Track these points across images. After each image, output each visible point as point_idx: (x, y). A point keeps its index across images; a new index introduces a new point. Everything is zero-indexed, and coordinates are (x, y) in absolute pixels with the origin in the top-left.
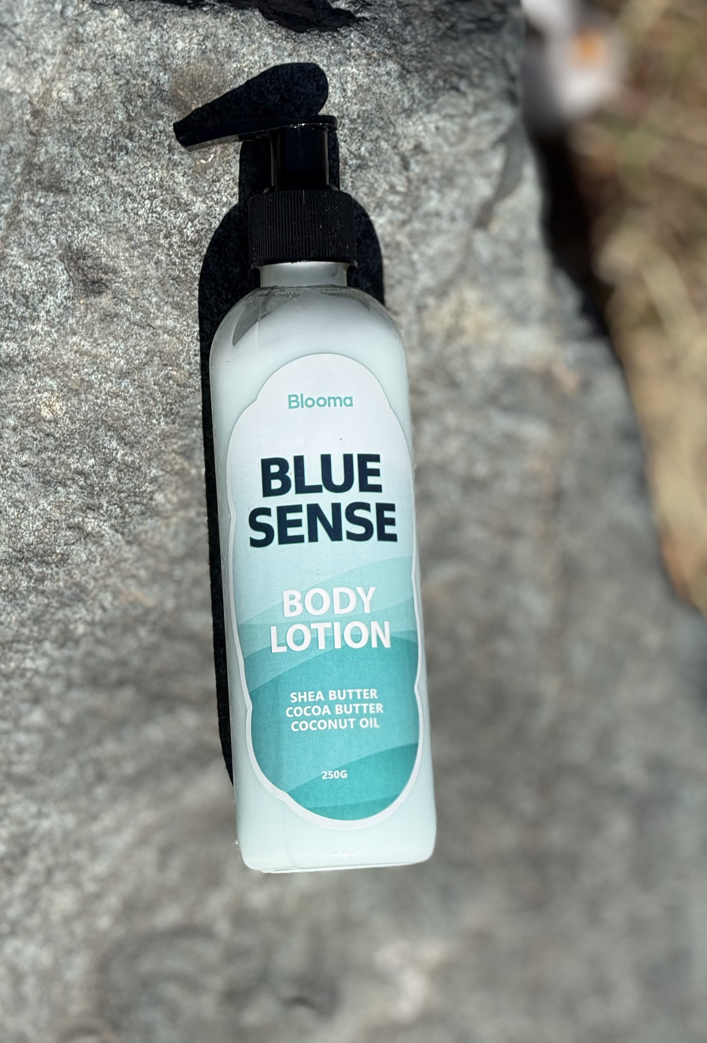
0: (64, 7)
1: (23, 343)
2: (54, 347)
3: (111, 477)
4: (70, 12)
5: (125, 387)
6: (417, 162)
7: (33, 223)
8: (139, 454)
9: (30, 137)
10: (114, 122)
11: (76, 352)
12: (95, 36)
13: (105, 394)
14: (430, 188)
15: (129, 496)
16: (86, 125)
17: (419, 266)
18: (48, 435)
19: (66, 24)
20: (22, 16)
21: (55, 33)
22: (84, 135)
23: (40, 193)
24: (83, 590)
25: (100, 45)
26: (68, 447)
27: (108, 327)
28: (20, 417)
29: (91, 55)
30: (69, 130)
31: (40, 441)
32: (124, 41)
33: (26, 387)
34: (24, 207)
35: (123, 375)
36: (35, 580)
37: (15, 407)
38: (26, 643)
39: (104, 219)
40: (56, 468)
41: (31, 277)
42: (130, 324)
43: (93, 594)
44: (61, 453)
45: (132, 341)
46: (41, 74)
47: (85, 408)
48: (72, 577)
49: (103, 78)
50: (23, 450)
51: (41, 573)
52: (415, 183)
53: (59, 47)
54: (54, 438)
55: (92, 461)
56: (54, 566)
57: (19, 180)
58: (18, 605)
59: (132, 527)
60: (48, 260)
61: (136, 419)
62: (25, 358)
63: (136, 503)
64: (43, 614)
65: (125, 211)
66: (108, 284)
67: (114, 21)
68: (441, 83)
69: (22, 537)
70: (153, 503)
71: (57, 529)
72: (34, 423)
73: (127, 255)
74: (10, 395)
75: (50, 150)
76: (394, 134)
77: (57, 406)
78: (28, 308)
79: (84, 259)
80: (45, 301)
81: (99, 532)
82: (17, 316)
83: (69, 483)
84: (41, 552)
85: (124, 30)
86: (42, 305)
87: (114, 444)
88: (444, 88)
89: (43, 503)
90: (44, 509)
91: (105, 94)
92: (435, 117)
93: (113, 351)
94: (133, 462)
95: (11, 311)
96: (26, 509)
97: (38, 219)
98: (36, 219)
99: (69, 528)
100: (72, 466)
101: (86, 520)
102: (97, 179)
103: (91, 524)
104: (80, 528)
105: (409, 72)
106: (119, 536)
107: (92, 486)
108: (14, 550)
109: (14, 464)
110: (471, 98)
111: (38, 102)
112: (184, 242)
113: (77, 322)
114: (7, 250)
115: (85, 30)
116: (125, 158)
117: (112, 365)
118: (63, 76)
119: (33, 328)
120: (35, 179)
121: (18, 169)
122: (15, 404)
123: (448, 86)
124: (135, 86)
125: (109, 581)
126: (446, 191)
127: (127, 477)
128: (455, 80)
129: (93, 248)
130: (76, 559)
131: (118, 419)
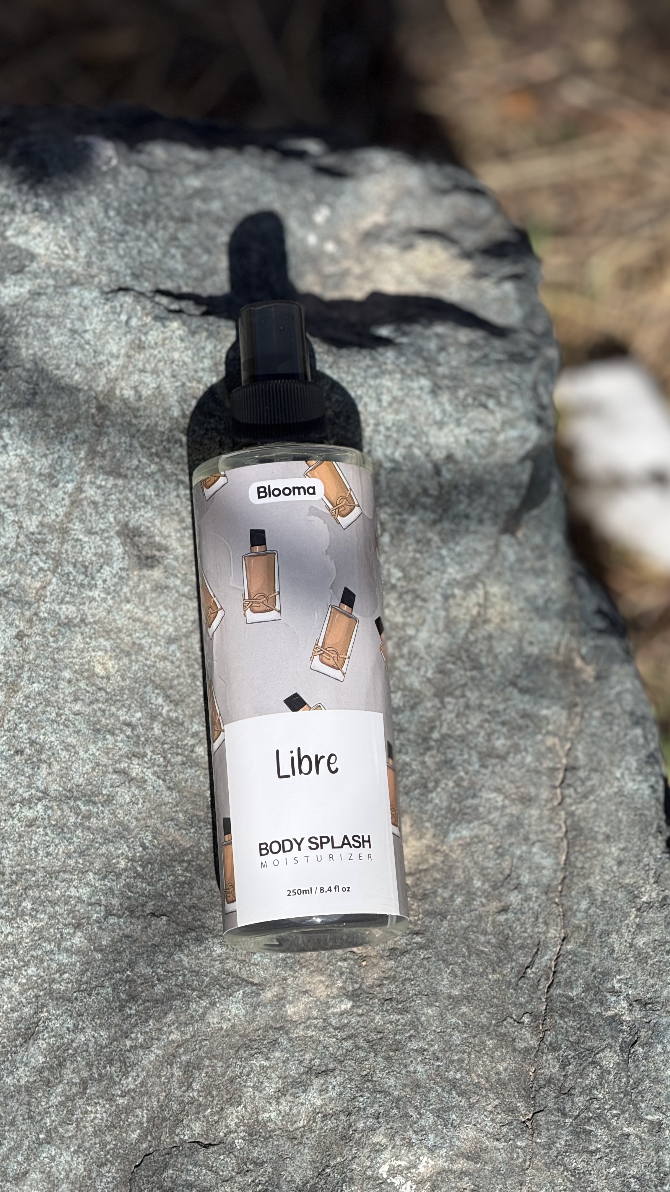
0: (129, 318)
1: (81, 607)
2: (109, 612)
3: (156, 729)
4: (134, 322)
5: (173, 652)
6: (449, 470)
7: (95, 503)
8: (183, 711)
9: (94, 428)
10: (170, 419)
11: (129, 618)
12: (156, 344)
13: (155, 657)
14: (460, 493)
15: (172, 747)
16: (145, 420)
17: (447, 560)
18: (100, 689)
19: (130, 332)
20: (91, 324)
21: (120, 339)
22: (143, 428)
23: (101, 477)
24: (126, 829)
25: (160, 352)
26: (119, 700)
27: (159, 597)
28: (75, 672)
29: (152, 359)
30: (130, 424)
31: (93, 694)
32: (182, 349)
33: (82, 646)
34: (86, 487)
35: (171, 641)
36: (83, 818)
37: (71, 662)
38: (71, 873)
39: (158, 503)
40: (106, 719)
41: (90, 548)
42: (179, 595)
43: (134, 833)
44: (111, 705)
45: (181, 611)
46: (106, 374)
47: (135, 667)
48: (116, 816)
49: (162, 380)
50: (76, 700)
51: (88, 811)
53: (123, 351)
54: (106, 692)
55: (139, 715)
56: (100, 805)
57: (83, 464)
58: (65, 838)
59: (173, 775)
60: (106, 535)
61: (182, 680)
62: (82, 620)
63: (178, 754)
64: (88, 849)
65: (178, 496)
66: (160, 560)
67: (173, 332)
68: (470, 400)
69: (72, 778)
70: (194, 755)
71: (105, 773)
72: (88, 678)
73: (179, 535)
74: (67, 652)
75: (112, 440)
76: (427, 443)
77: (110, 664)
78: (87, 576)
79: (140, 536)
80: (102, 571)
81: (142, 777)
82: (76, 582)
83: (117, 732)
84: (89, 793)
85: (182, 340)
86: (99, 575)
87: (160, 700)
88: (473, 405)
89: (92, 748)
90: (93, 754)
91: (163, 395)
92: (465, 430)
93: (163, 619)
94: (177, 718)
95: (71, 578)
96: (76, 753)
97: (99, 499)
98: (97, 499)
99: (115, 772)
100: (121, 718)
101: (131, 766)
102: (153, 466)
103: (136, 769)
104: (125, 773)
105: (440, 388)
106: (161, 782)
107: (138, 736)
108: (65, 790)
109: (67, 712)
110: (499, 416)
111: (103, 398)
113: (131, 591)
114: (71, 525)
115: (147, 339)
116: (180, 450)
117: (162, 632)
118: (126, 376)
119: (91, 594)
120: (97, 464)
121: (82, 454)
122: (71, 660)
123: (477, 403)
124: (190, 388)
125: (149, 822)
127: (171, 730)
128: (483, 398)
129: (148, 528)
130: (120, 800)
131: (166, 679)
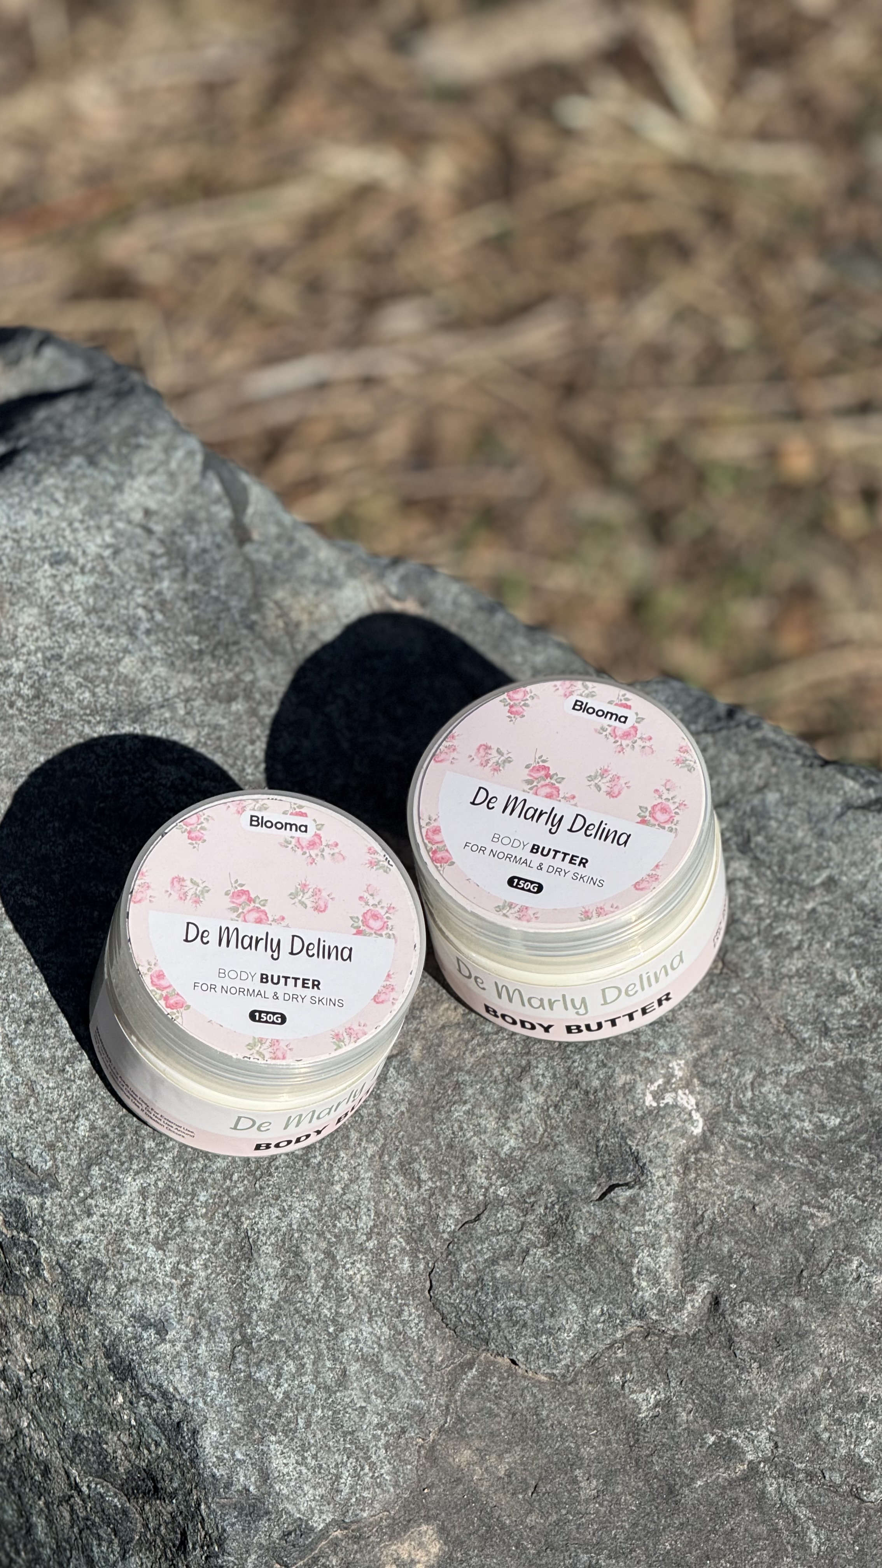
52: (168, 541)
112: (28, 701)
126: (196, 529)
